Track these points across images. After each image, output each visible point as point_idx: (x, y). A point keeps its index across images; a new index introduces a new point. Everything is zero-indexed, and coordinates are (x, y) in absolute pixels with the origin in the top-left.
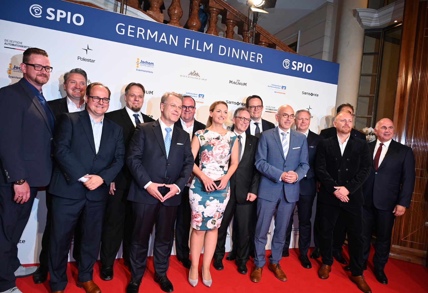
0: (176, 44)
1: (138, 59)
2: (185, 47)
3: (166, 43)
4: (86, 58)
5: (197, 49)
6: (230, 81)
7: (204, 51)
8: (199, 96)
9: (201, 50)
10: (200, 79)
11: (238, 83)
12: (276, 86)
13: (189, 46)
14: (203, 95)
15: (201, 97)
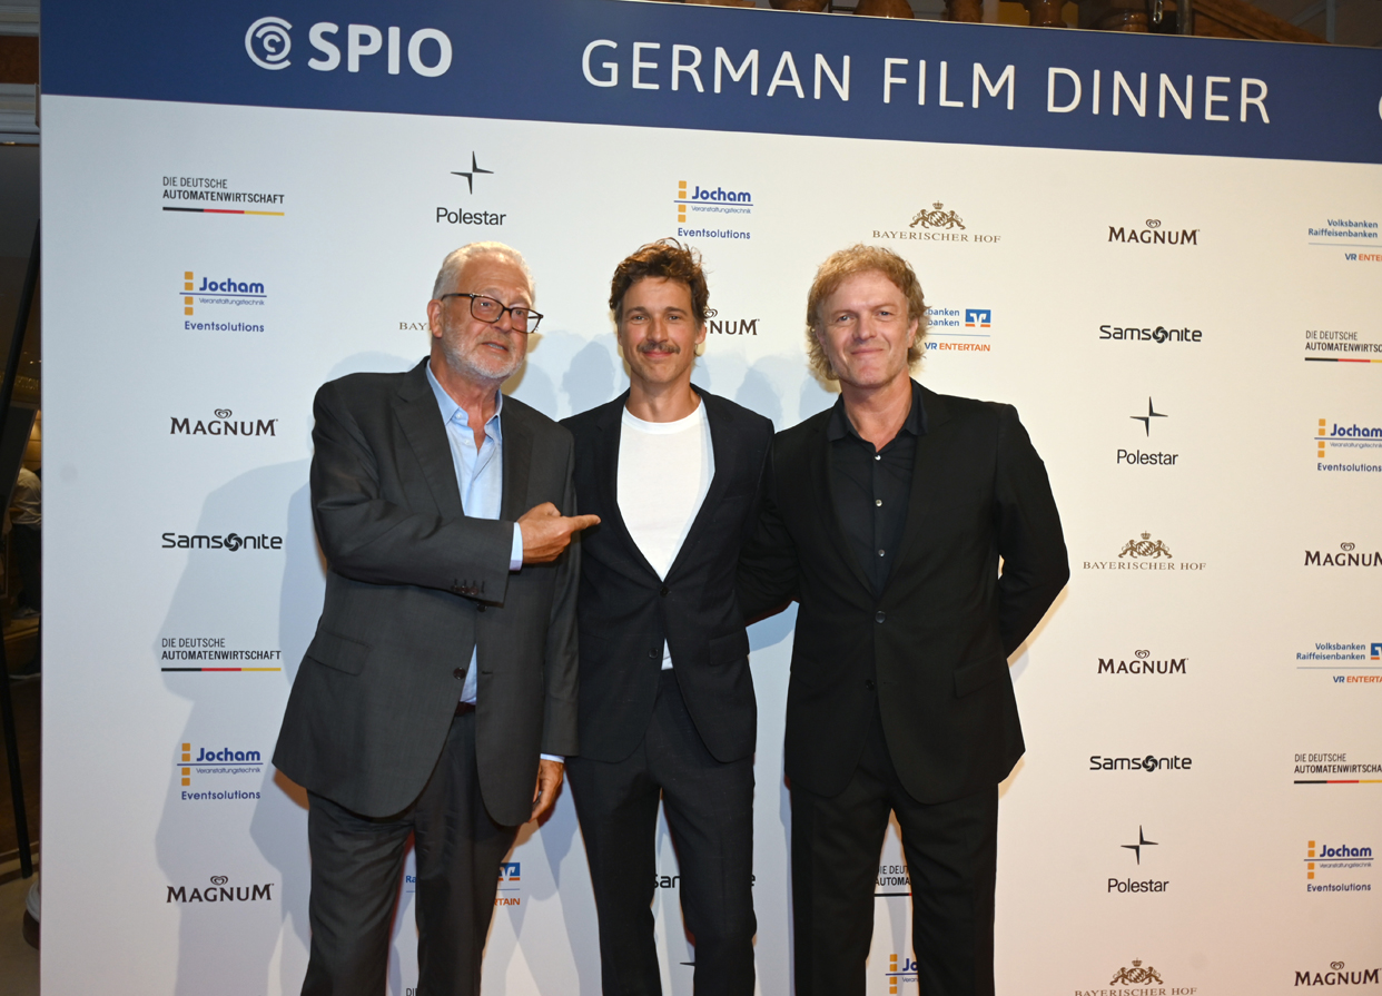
0: (844, 94)
1: (683, 184)
2: (887, 99)
3: (801, 94)
4: (471, 208)
5: (943, 102)
6: (1112, 230)
7: (975, 104)
8: (969, 319)
9: (960, 104)
10: (964, 238)
11: (1152, 235)
12: (1350, 224)
13: (904, 94)
14: (988, 313)
15: (978, 323)
